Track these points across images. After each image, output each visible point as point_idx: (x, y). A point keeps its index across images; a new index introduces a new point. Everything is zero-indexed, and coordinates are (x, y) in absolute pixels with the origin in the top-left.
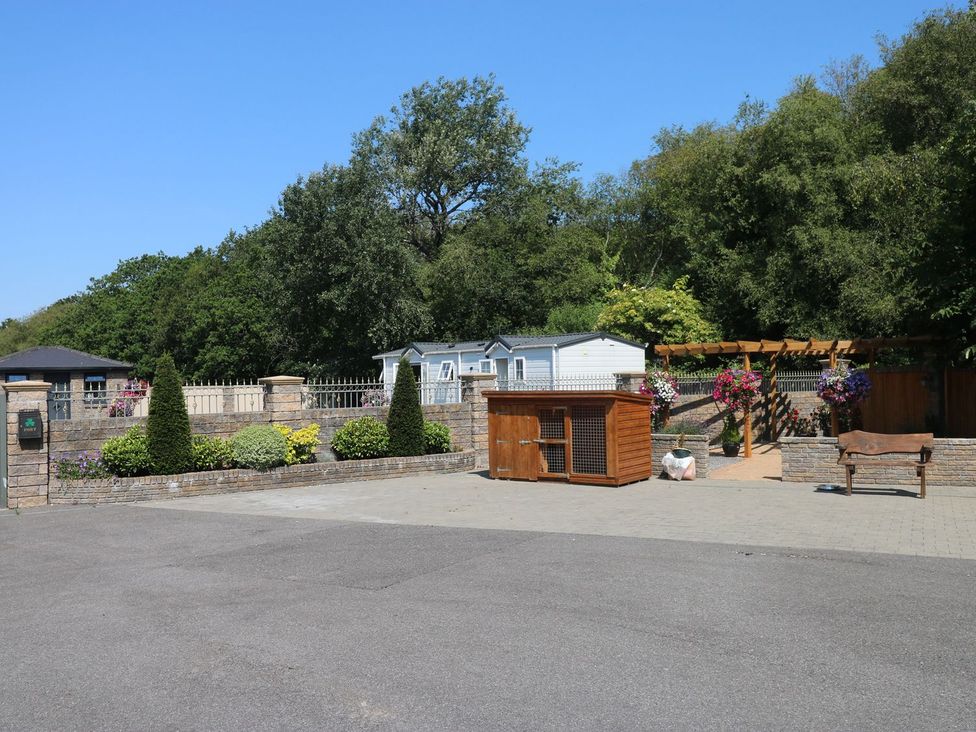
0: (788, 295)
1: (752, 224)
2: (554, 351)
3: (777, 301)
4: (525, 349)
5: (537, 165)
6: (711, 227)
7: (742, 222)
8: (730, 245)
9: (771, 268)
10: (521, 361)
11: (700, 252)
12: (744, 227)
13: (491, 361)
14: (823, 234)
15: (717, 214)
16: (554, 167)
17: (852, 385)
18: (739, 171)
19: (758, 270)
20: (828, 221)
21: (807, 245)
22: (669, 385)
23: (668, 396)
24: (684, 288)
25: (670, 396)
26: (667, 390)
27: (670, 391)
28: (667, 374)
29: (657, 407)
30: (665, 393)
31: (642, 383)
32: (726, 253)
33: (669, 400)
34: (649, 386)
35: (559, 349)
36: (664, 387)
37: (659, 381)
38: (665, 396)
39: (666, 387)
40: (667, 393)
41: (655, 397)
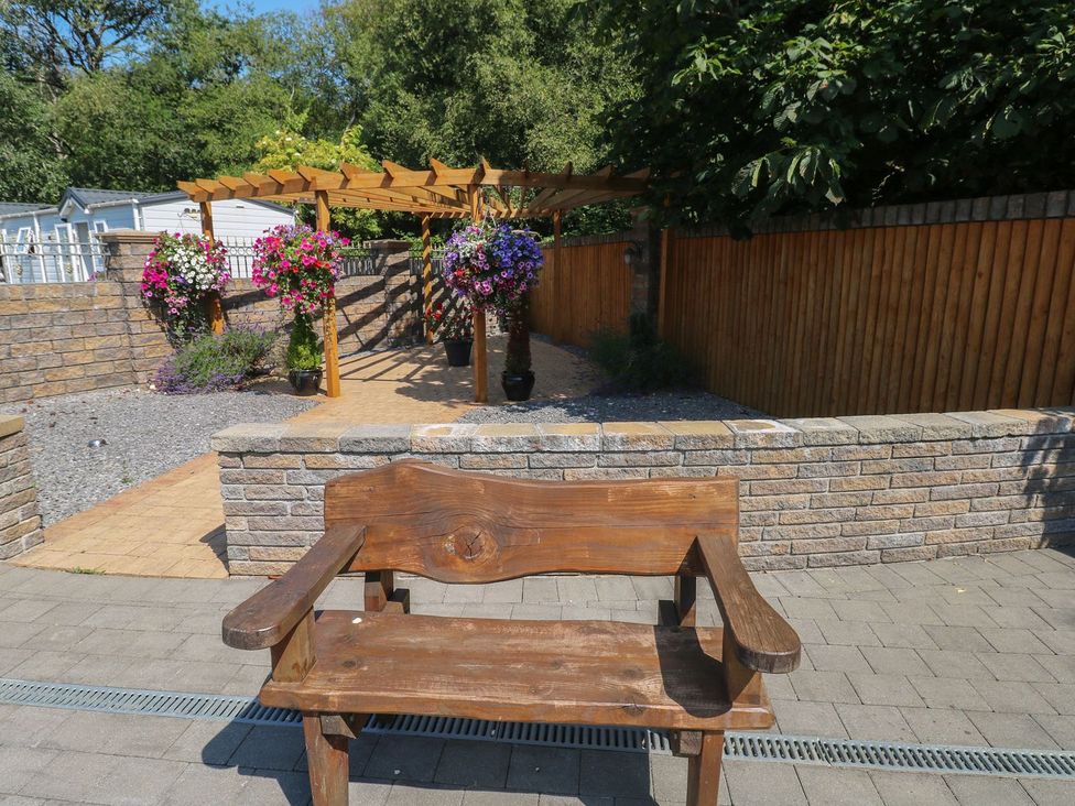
0: (469, 149)
1: (436, 66)
2: (136, 211)
3: (457, 157)
4: (116, 206)
5: (228, 8)
6: (391, 66)
7: (425, 63)
8: (409, 86)
9: (451, 115)
10: (102, 224)
11: (380, 101)
12: (427, 69)
13: (69, 225)
14: (511, 67)
15: (397, 50)
16: (249, 15)
17: (505, 257)
19: (435, 118)
20: (515, 50)
21: (490, 79)
22: (202, 258)
23: (202, 280)
24: (356, 141)
25: (206, 279)
26: (198, 267)
27: (204, 270)
28: (208, 238)
29: (182, 300)
30: (193, 273)
31: (151, 255)
32: (404, 96)
33: (204, 287)
34: (161, 259)
35: (143, 208)
36: (189, 262)
37: (180, 251)
38: (194, 279)
39: (193, 262)
40: (197, 273)
41: (175, 281)
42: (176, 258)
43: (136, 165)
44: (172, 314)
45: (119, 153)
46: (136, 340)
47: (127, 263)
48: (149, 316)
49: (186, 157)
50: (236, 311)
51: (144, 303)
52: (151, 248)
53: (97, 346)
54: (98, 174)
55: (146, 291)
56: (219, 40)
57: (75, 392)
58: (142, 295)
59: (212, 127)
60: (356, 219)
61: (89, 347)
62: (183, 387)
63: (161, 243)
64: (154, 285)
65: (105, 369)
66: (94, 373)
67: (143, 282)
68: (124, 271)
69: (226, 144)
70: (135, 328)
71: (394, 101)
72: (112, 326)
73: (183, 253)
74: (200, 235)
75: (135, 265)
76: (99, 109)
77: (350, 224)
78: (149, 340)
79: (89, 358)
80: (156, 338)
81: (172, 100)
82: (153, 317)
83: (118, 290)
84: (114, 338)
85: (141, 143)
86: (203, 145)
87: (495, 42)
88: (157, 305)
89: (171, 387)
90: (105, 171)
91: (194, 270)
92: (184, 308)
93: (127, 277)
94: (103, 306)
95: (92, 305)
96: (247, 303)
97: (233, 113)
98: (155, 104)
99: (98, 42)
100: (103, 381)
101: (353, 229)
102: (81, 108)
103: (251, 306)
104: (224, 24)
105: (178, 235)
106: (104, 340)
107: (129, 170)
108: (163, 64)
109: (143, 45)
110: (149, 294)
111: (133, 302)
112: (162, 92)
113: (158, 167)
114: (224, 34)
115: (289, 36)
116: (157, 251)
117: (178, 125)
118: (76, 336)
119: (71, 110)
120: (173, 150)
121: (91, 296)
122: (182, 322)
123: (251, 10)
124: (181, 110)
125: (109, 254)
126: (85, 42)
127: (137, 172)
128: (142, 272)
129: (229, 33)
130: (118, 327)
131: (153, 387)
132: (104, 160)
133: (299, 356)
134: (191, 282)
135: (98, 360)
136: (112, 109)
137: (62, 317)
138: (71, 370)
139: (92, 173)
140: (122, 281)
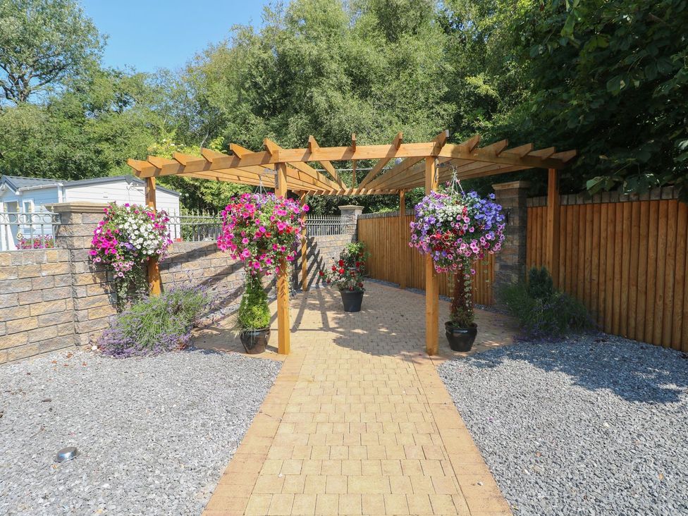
1: (274, 100)
2: (60, 192)
4: (43, 189)
6: (242, 101)
7: (267, 98)
8: (258, 111)
9: (292, 129)
10: (30, 203)
11: (234, 122)
12: (268, 102)
14: (337, 98)
15: (247, 90)
18: (265, 56)
21: (324, 105)
22: (150, 226)
23: (149, 245)
24: (219, 147)
25: (151, 246)
26: (145, 234)
27: (152, 236)
28: (152, 208)
29: (128, 265)
30: (141, 240)
31: (102, 223)
32: (252, 118)
33: (150, 252)
34: (112, 227)
35: (67, 190)
36: (138, 229)
37: (130, 219)
38: (142, 244)
39: (142, 229)
40: (145, 240)
41: (122, 247)
42: (126, 226)
43: (50, 165)
44: (118, 277)
45: (38, 156)
46: (81, 304)
47: (77, 231)
48: (95, 280)
49: (89, 159)
50: (166, 271)
51: (91, 268)
52: (100, 218)
53: (42, 311)
54: (21, 171)
55: (93, 257)
56: (114, 85)
57: (17, 360)
58: (90, 261)
59: (107, 140)
60: (220, 199)
61: (34, 313)
62: (132, 349)
63: (110, 213)
64: (103, 250)
65: (49, 333)
66: (37, 338)
67: (92, 248)
68: (75, 239)
69: (117, 151)
70: (81, 292)
71: (244, 121)
72: (59, 291)
73: (133, 222)
74: (144, 206)
75: (84, 233)
76: (26, 126)
77: (215, 203)
78: (93, 302)
79: (34, 324)
80: (99, 301)
81: (79, 122)
82: (98, 280)
83: (66, 256)
84: (59, 302)
85: (57, 149)
86: (98, 152)
87: (325, 82)
88: (104, 268)
89: (119, 350)
90: (26, 168)
91: (143, 237)
92: (129, 272)
93: (77, 244)
94: (51, 272)
95: (40, 271)
96: (176, 264)
97: (123, 131)
98: (67, 124)
99: (26, 85)
100: (46, 346)
101: (217, 206)
102: (13, 125)
103: (179, 266)
104: (118, 75)
105: (127, 205)
106: (50, 305)
107: (45, 168)
108: (73, 99)
109: (59, 88)
110: (98, 260)
111: (80, 267)
112: (71, 117)
113: (66, 166)
114: (118, 81)
115: (163, 84)
116: (107, 219)
117: (83, 138)
118: (21, 303)
119: (5, 126)
120: (78, 155)
121: (40, 263)
122: (125, 284)
123: (133, 70)
124: (87, 128)
125: (59, 223)
126: (17, 84)
127: (51, 170)
128: (91, 239)
129: (122, 81)
130: (64, 292)
131: (94, 348)
132: (27, 160)
133: (253, 316)
134: (139, 247)
135: (42, 325)
136: (35, 127)
137: (9, 285)
138: (14, 338)
139: (16, 170)
140: (71, 249)
